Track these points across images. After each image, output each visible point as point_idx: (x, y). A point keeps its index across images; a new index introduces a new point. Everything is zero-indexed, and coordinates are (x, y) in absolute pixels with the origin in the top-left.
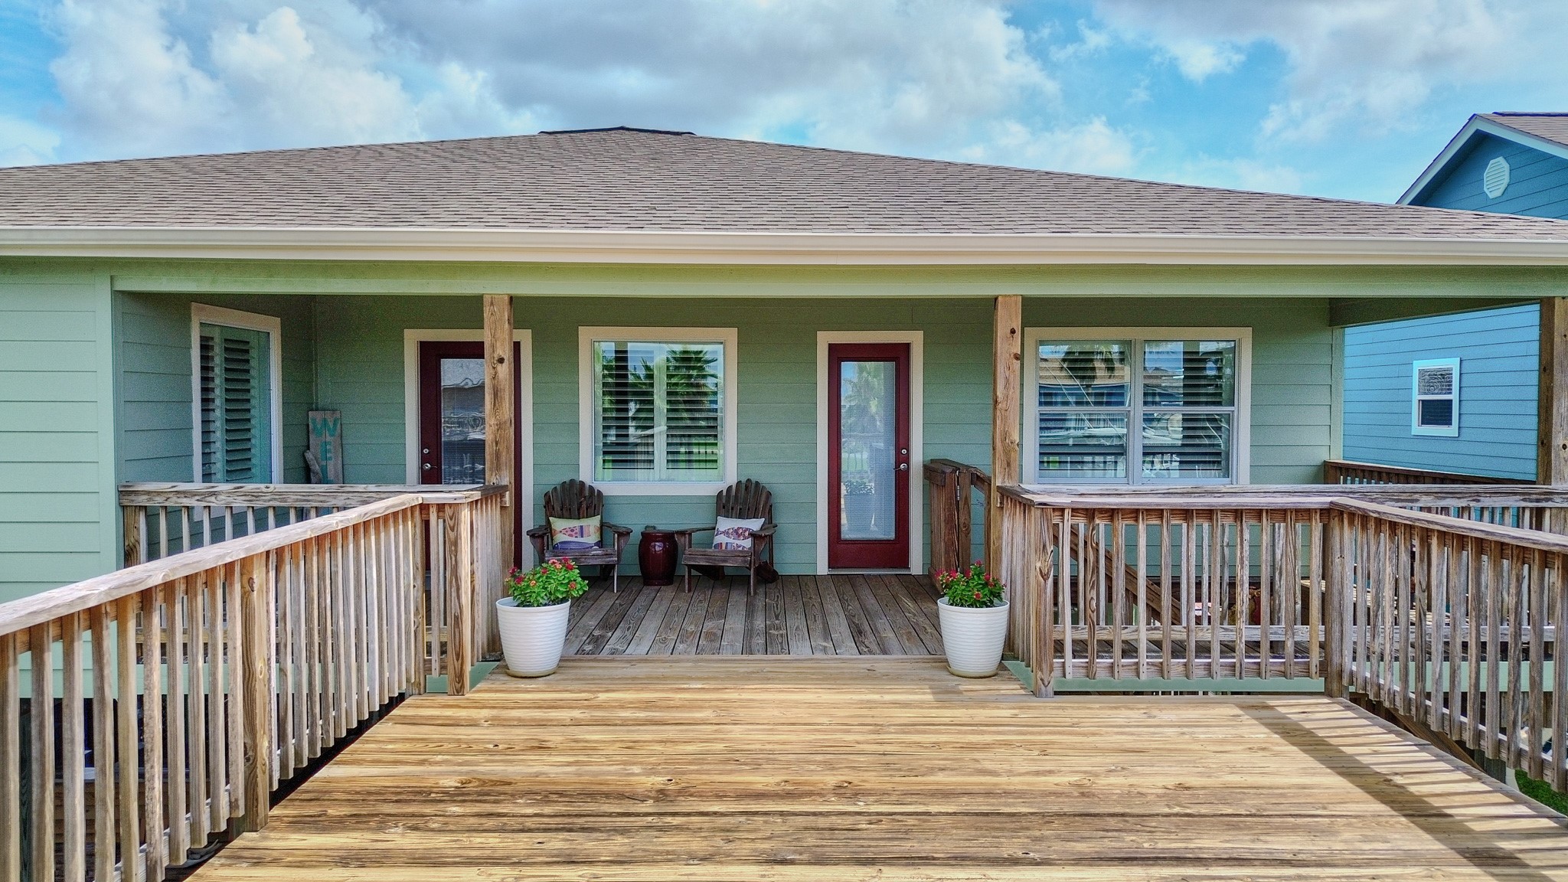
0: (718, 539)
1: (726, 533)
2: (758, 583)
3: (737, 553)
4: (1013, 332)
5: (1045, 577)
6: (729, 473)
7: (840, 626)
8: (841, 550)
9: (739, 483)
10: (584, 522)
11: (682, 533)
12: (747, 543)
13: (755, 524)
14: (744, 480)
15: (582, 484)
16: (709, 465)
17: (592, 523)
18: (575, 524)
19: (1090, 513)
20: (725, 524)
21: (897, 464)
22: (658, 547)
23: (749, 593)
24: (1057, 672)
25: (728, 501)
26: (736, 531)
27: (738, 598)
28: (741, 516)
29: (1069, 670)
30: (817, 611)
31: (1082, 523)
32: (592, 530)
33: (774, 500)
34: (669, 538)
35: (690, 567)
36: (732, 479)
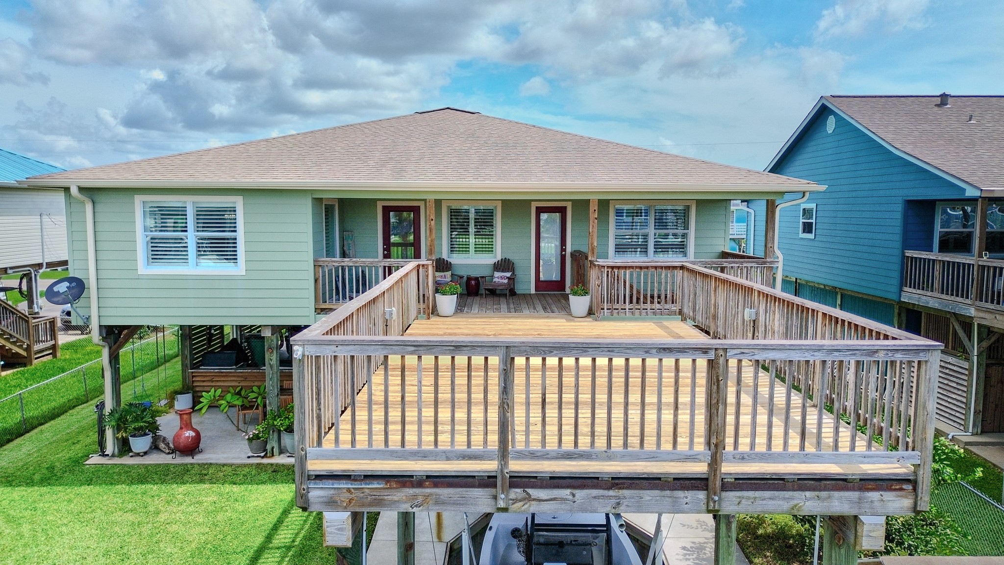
0: (494, 280)
1: (498, 278)
2: (510, 295)
3: (502, 284)
4: (595, 210)
5: (599, 286)
6: (498, 256)
7: (539, 307)
8: (540, 285)
9: (502, 259)
10: (446, 273)
11: (482, 277)
12: (506, 281)
13: (508, 274)
14: (504, 258)
15: (444, 259)
16: (490, 252)
17: (449, 274)
18: (442, 274)
19: (613, 268)
20: (497, 274)
21: (561, 253)
22: (473, 282)
23: (506, 299)
24: (602, 314)
25: (498, 266)
26: (501, 277)
27: (503, 300)
28: (503, 271)
29: (605, 313)
30: (531, 303)
31: (610, 270)
32: (449, 276)
33: (515, 266)
34: (476, 279)
35: (485, 289)
36: (499, 258)
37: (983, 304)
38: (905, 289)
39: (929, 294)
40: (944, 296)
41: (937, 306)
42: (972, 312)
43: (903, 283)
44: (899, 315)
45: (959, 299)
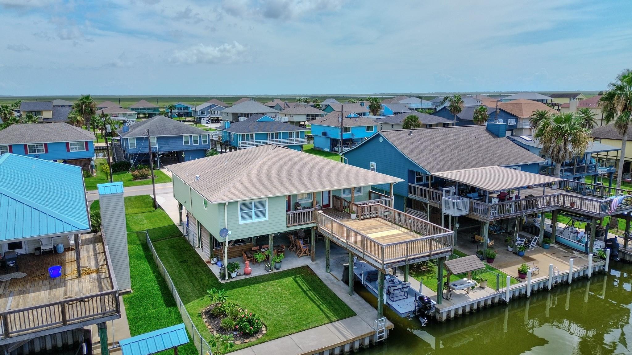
37: (431, 200)
38: (409, 194)
39: (416, 196)
40: (421, 197)
41: (419, 200)
42: (428, 202)
43: (409, 192)
44: (406, 200)
45: (425, 198)
